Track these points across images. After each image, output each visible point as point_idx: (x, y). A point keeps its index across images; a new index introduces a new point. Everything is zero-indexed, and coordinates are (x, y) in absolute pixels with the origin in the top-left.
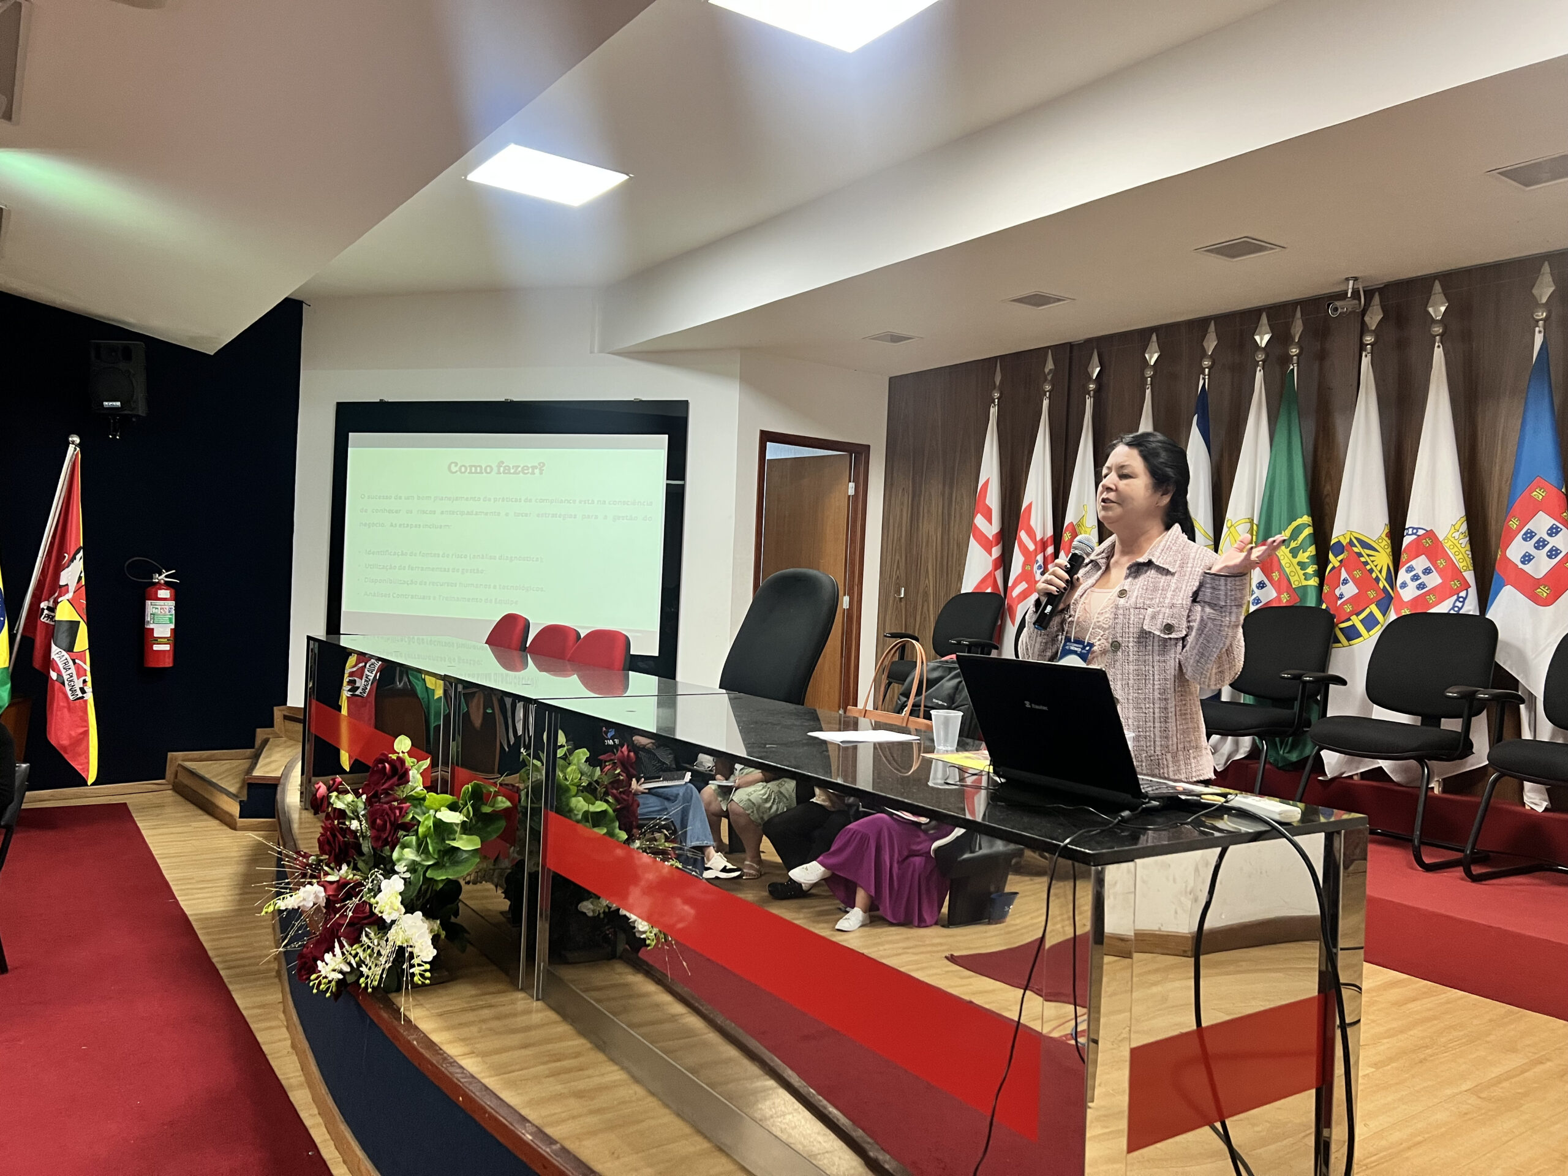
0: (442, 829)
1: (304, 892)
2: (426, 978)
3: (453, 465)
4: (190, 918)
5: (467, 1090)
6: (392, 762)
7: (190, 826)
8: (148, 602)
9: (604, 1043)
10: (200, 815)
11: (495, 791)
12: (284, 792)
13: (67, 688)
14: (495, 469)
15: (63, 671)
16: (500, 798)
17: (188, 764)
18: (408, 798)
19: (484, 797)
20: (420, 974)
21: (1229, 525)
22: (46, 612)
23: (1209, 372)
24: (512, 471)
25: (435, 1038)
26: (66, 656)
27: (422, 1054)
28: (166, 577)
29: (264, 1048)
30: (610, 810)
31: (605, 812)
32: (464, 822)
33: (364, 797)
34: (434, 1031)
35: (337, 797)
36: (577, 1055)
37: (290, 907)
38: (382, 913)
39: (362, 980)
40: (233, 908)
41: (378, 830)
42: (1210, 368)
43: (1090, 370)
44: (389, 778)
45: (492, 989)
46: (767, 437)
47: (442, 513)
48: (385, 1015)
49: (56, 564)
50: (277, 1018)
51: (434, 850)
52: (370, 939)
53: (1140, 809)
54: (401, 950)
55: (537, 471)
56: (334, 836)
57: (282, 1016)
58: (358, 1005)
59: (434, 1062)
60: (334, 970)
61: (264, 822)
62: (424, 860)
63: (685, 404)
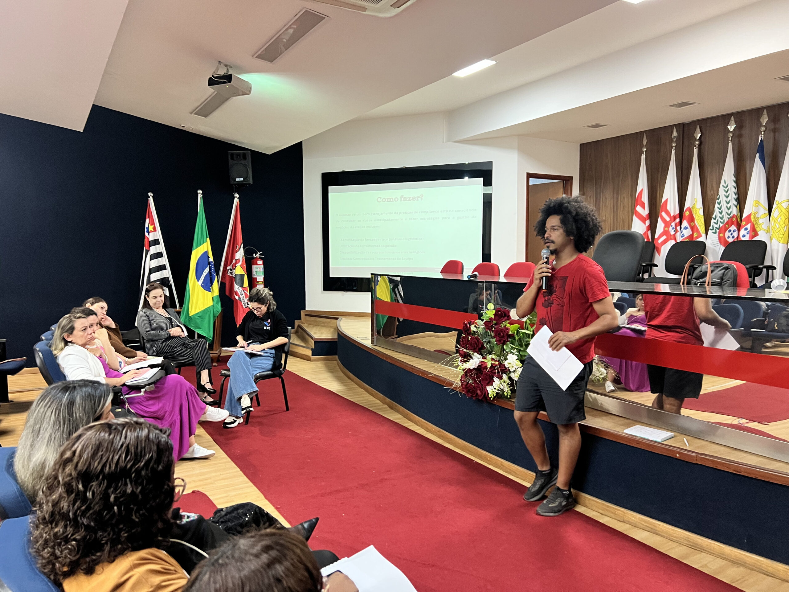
3: (379, 199)
8: (254, 267)
13: (243, 303)
14: (399, 199)
15: (240, 295)
21: (777, 203)
22: (229, 271)
23: (764, 133)
24: (407, 199)
26: (241, 289)
28: (259, 255)
42: (764, 131)
43: (695, 135)
46: (530, 176)
47: (375, 221)
49: (233, 251)
55: (419, 199)
61: (323, 357)
63: (491, 163)
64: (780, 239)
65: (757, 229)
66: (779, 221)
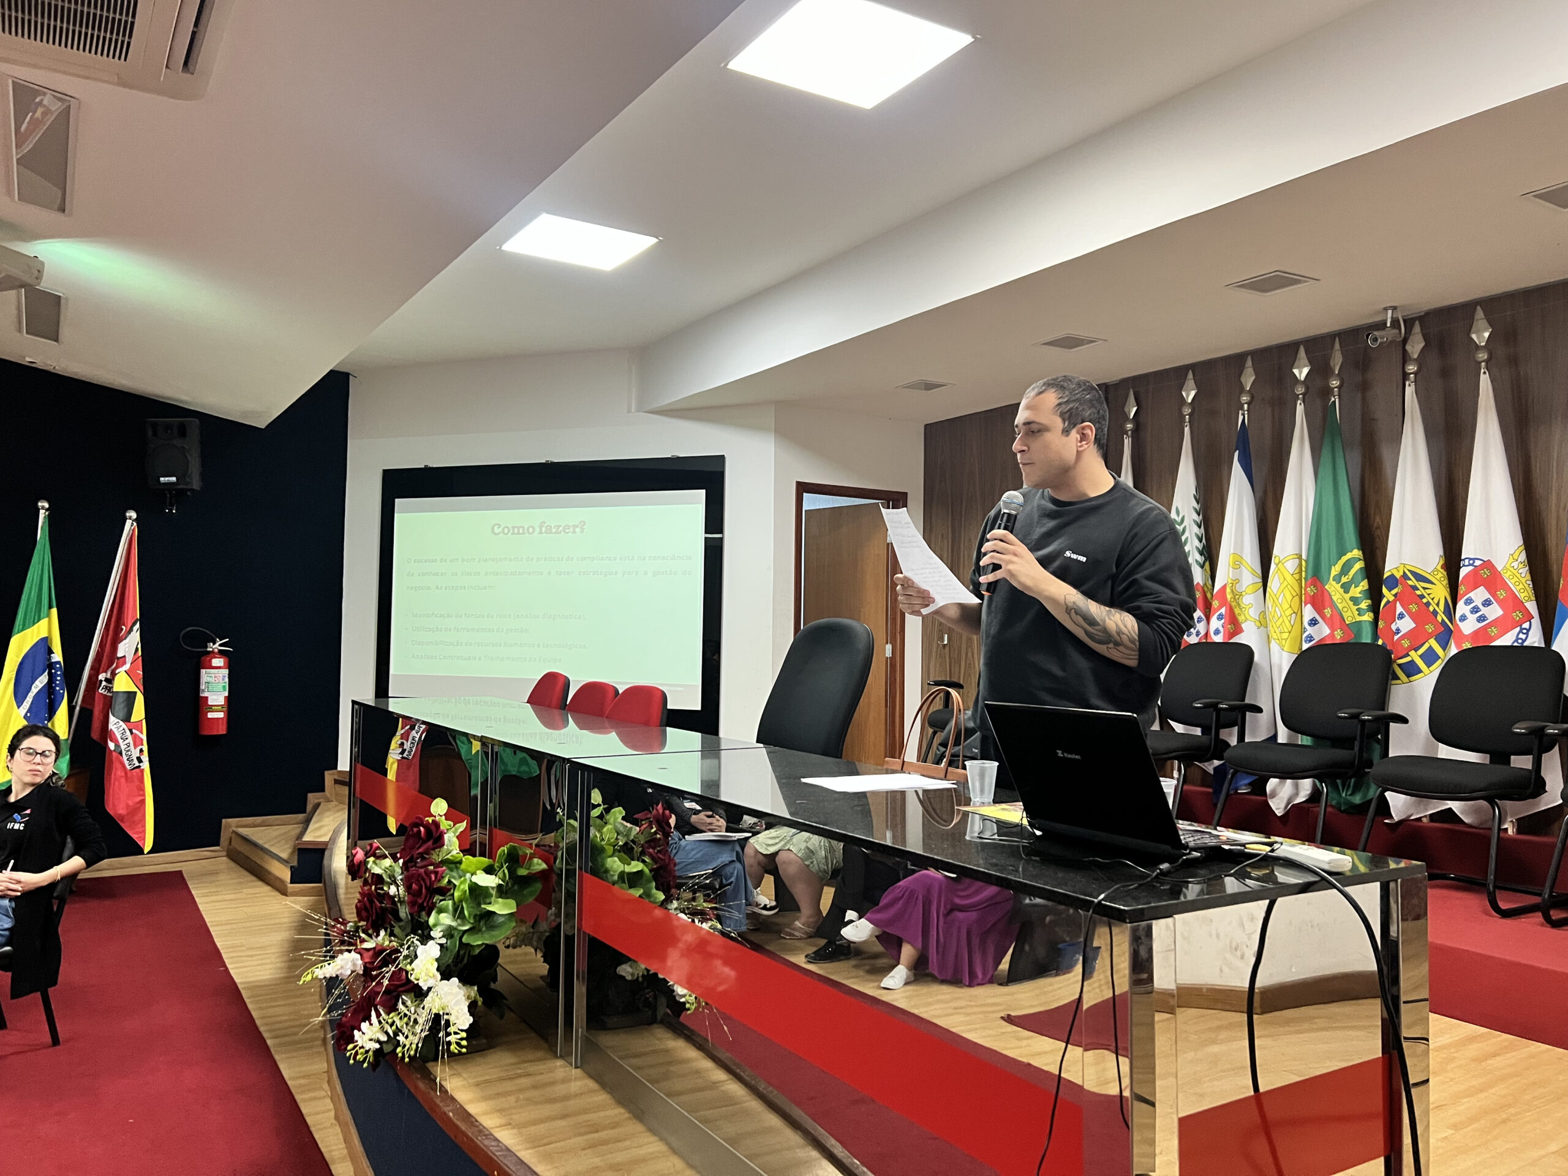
0: (477, 893)
1: (342, 960)
2: (462, 1047)
3: (496, 527)
4: (240, 987)
5: (502, 1165)
6: (427, 827)
7: (242, 892)
8: (203, 671)
9: (643, 1112)
10: (252, 881)
11: (531, 853)
12: (331, 856)
13: (125, 758)
14: (537, 530)
15: (121, 741)
16: (536, 860)
17: (241, 831)
18: (445, 862)
19: (520, 858)
20: (457, 1043)
21: (1277, 562)
22: (104, 683)
23: (1248, 407)
24: (554, 530)
25: (472, 1109)
26: (124, 726)
27: (457, 1127)
28: (220, 645)
29: (309, 1120)
30: (647, 871)
31: (641, 872)
32: (499, 886)
33: (401, 861)
34: (471, 1101)
35: (374, 862)
36: (615, 1125)
37: (328, 976)
38: (418, 980)
39: (399, 1049)
40: (280, 976)
41: (414, 895)
42: (1249, 404)
43: (1126, 410)
44: (425, 842)
45: (531, 1056)
46: (803, 488)
47: (486, 574)
48: (421, 1085)
49: (114, 636)
50: (321, 1088)
51: (470, 915)
52: (407, 1007)
53: (1180, 861)
54: (438, 1017)
55: (578, 530)
56: (371, 902)
57: (326, 1086)
58: (397, 1077)
59: (470, 1134)
60: (371, 1040)
61: (313, 887)
62: (459, 925)
63: (721, 459)
64: (1284, 641)
65: (1241, 618)
66: (1280, 601)
